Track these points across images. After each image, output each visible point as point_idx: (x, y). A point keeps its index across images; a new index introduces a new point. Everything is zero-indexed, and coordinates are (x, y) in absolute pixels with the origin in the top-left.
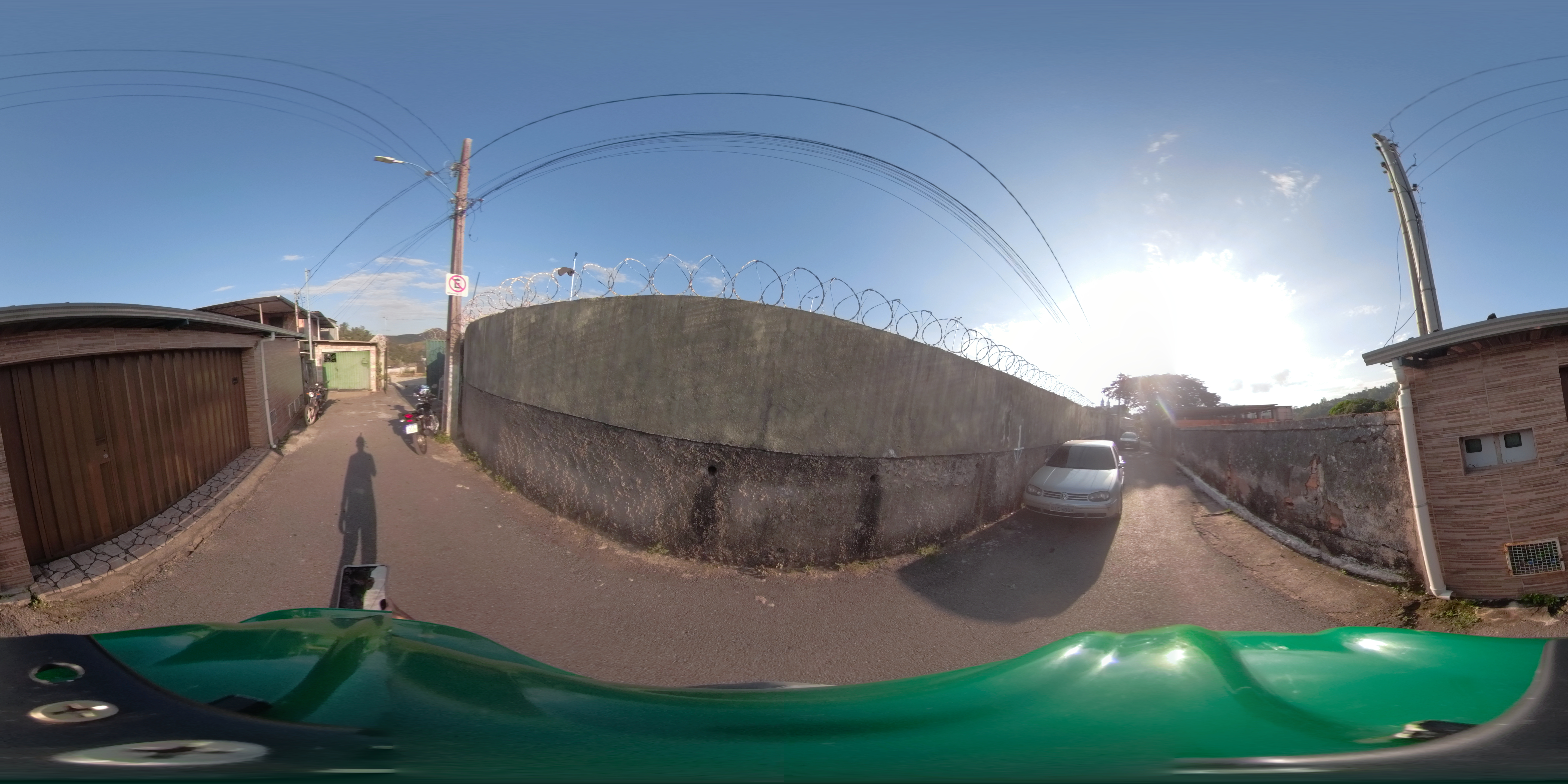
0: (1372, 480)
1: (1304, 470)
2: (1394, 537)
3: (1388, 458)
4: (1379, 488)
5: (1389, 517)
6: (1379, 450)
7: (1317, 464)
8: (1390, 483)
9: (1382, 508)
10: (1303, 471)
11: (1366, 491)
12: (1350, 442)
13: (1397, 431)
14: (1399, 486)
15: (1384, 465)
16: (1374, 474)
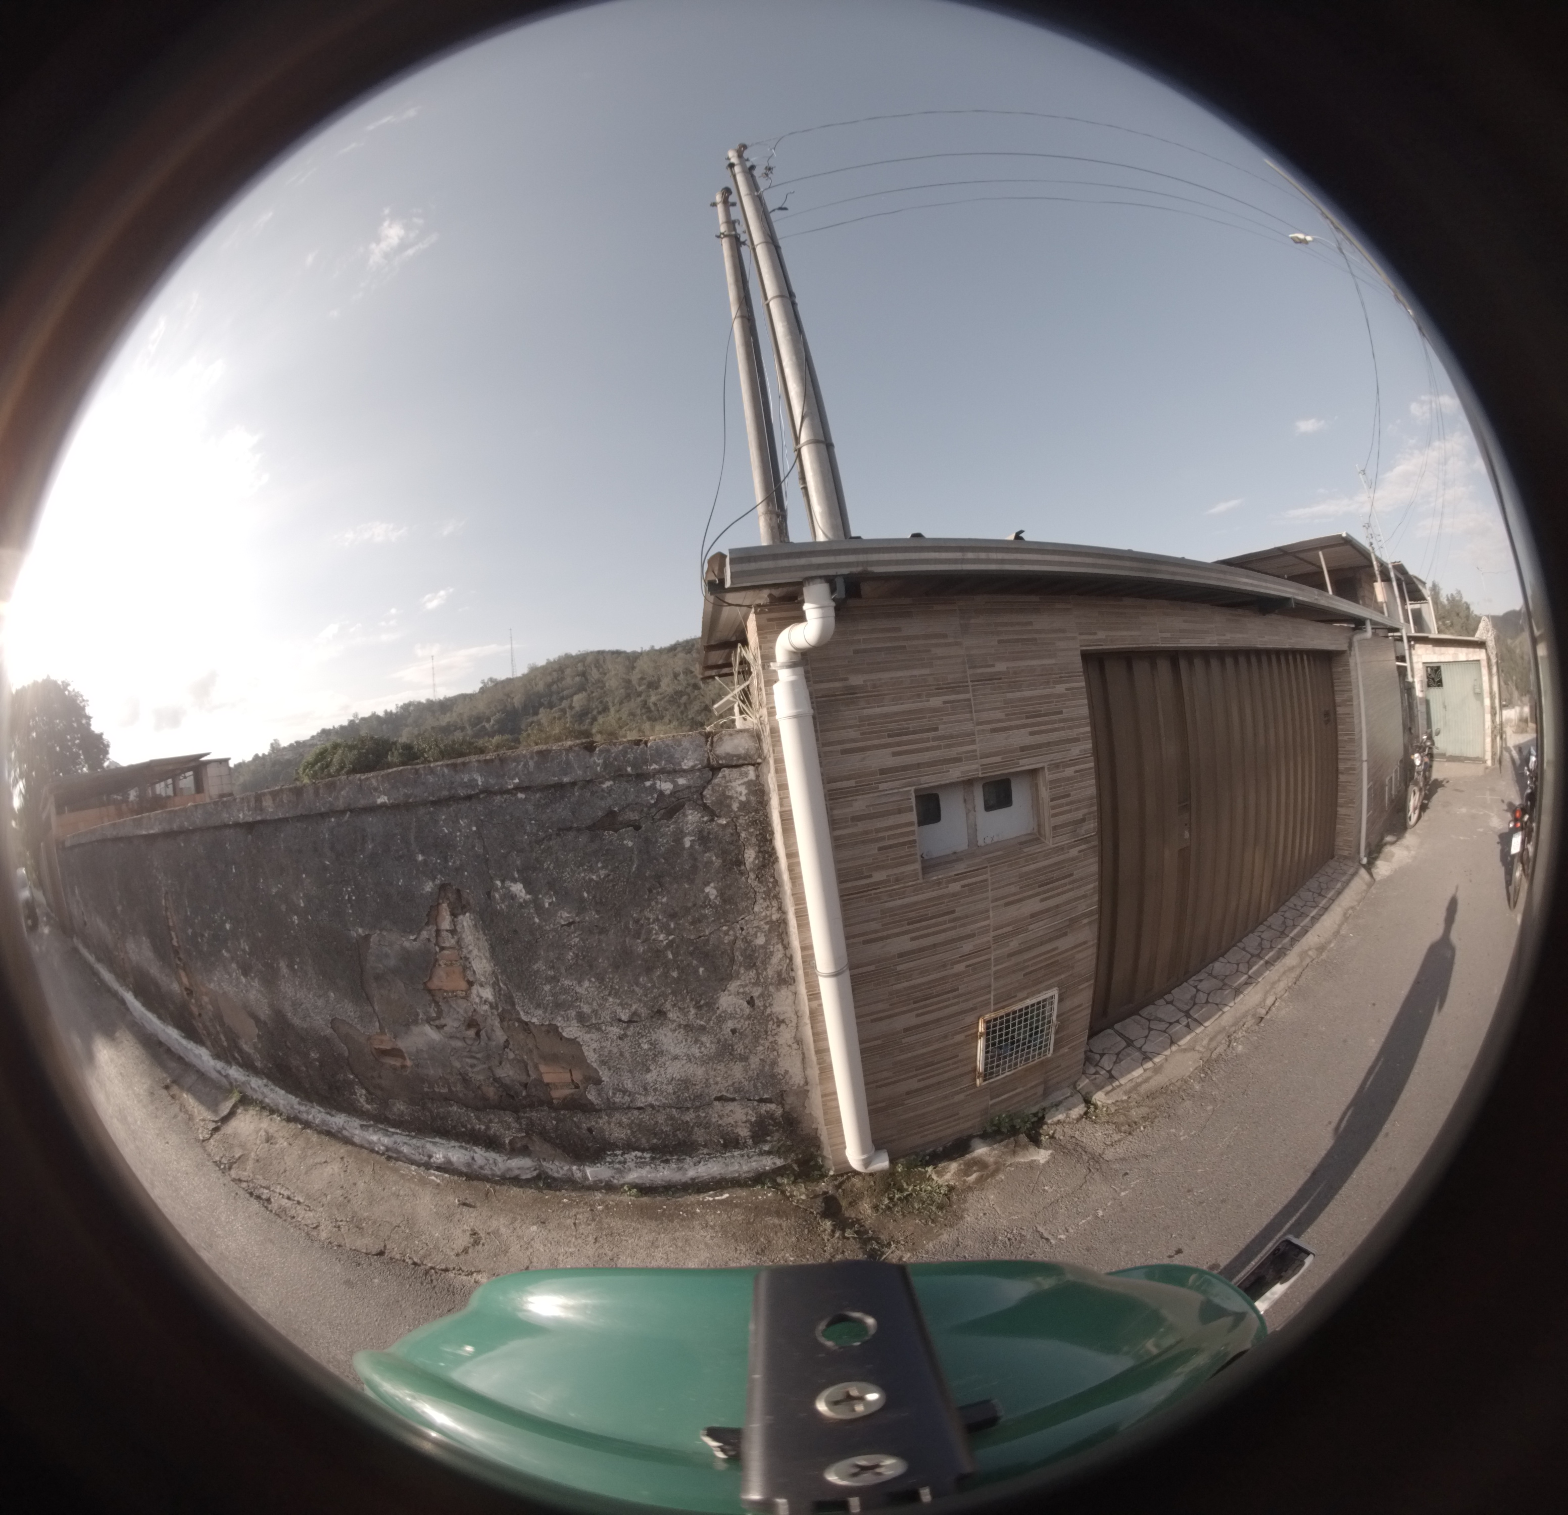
0: (669, 934)
1: (410, 942)
2: (746, 1071)
3: (717, 862)
4: (691, 954)
5: (730, 1024)
6: (687, 842)
7: (454, 915)
8: (726, 933)
9: (707, 1006)
10: (407, 944)
11: (649, 970)
12: (579, 830)
13: (749, 784)
14: (756, 936)
15: (707, 884)
16: (673, 916)
